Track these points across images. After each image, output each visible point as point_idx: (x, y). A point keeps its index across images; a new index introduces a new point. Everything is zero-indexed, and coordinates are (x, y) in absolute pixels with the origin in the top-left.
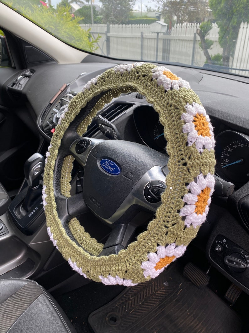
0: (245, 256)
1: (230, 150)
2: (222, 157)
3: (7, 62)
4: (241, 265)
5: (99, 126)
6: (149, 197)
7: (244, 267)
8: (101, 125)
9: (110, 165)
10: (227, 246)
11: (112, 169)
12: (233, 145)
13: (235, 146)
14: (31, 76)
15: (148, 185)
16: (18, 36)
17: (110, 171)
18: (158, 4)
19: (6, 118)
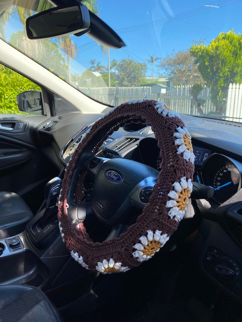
0: (234, 264)
1: (221, 174)
2: (215, 181)
3: (41, 111)
4: (230, 272)
5: (107, 155)
6: (143, 198)
7: (232, 274)
8: (109, 153)
9: (115, 175)
10: (217, 256)
11: (115, 178)
12: (223, 170)
13: (225, 171)
14: (59, 121)
15: (143, 189)
16: (52, 90)
17: (114, 180)
18: (167, 71)
19: (33, 155)
